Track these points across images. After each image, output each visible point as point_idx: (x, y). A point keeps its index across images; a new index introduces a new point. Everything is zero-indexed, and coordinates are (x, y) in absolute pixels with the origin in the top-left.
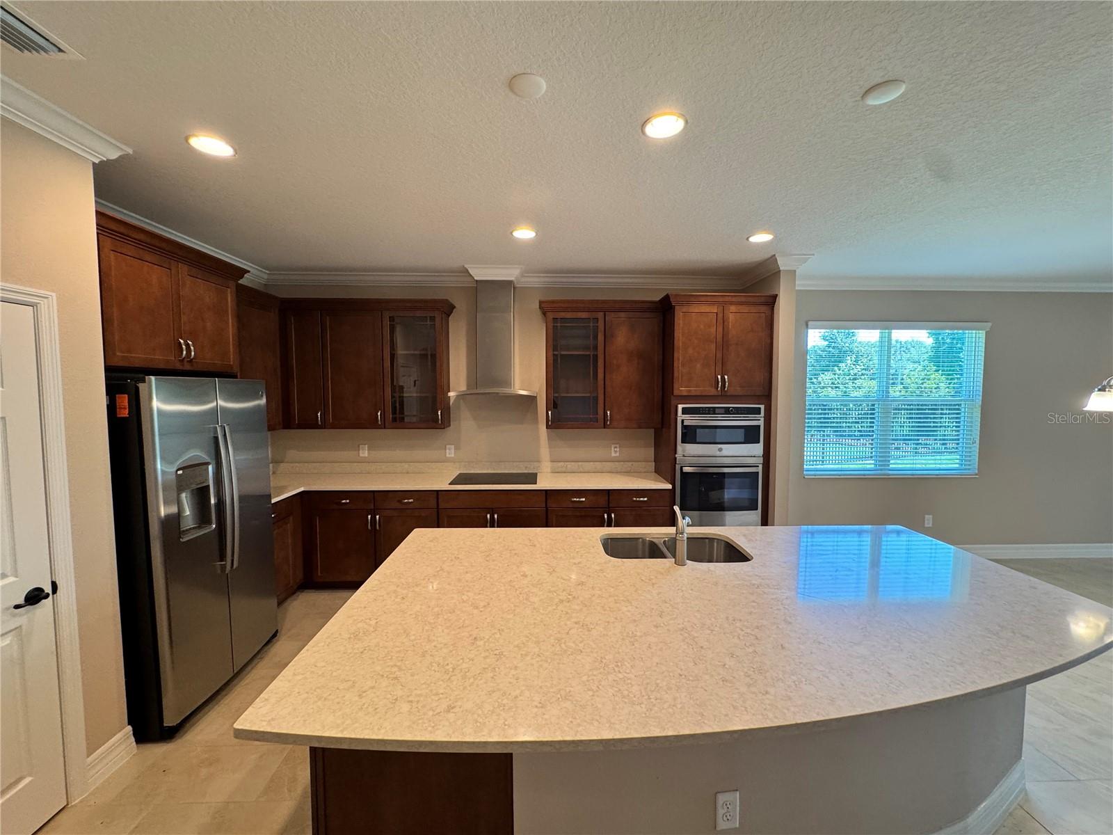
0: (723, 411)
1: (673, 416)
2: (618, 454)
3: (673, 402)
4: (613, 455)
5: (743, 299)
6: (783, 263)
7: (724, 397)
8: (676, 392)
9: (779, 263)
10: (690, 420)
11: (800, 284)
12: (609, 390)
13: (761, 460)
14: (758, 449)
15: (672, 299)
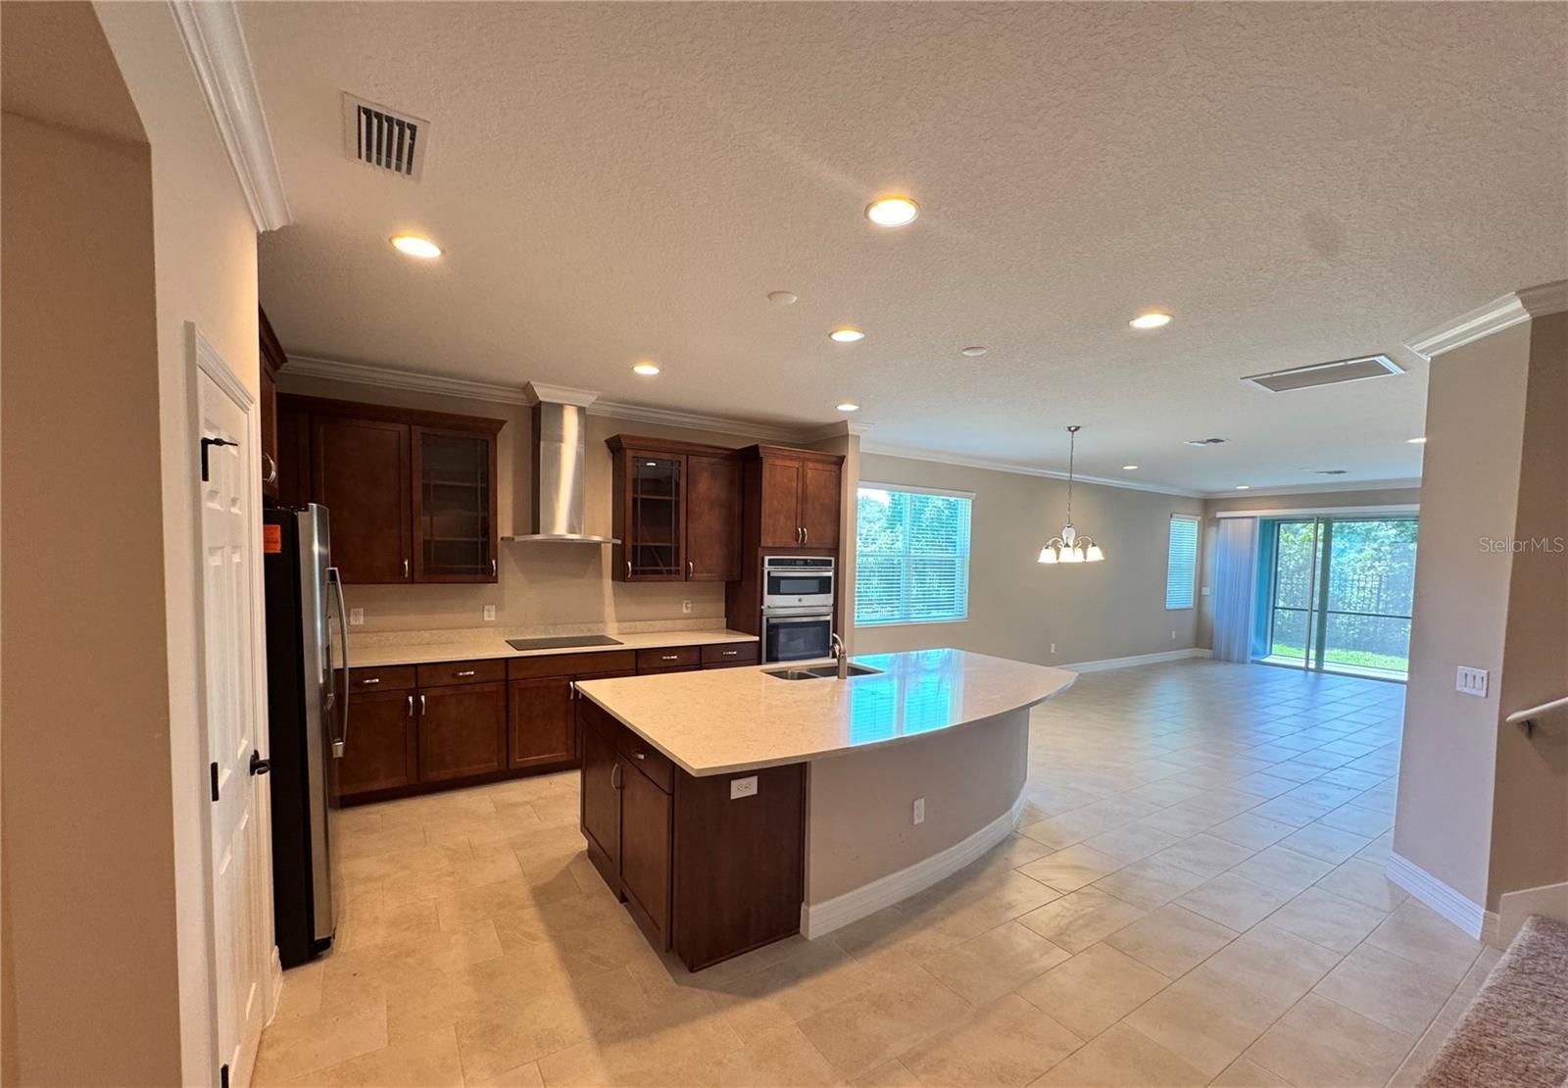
0: (802, 562)
1: (759, 566)
2: (689, 611)
3: (760, 554)
4: (685, 611)
5: (818, 457)
6: (852, 428)
7: (803, 549)
8: (763, 544)
9: (849, 427)
10: (779, 572)
11: (864, 447)
12: (691, 539)
13: (831, 609)
14: (828, 599)
15: (760, 450)
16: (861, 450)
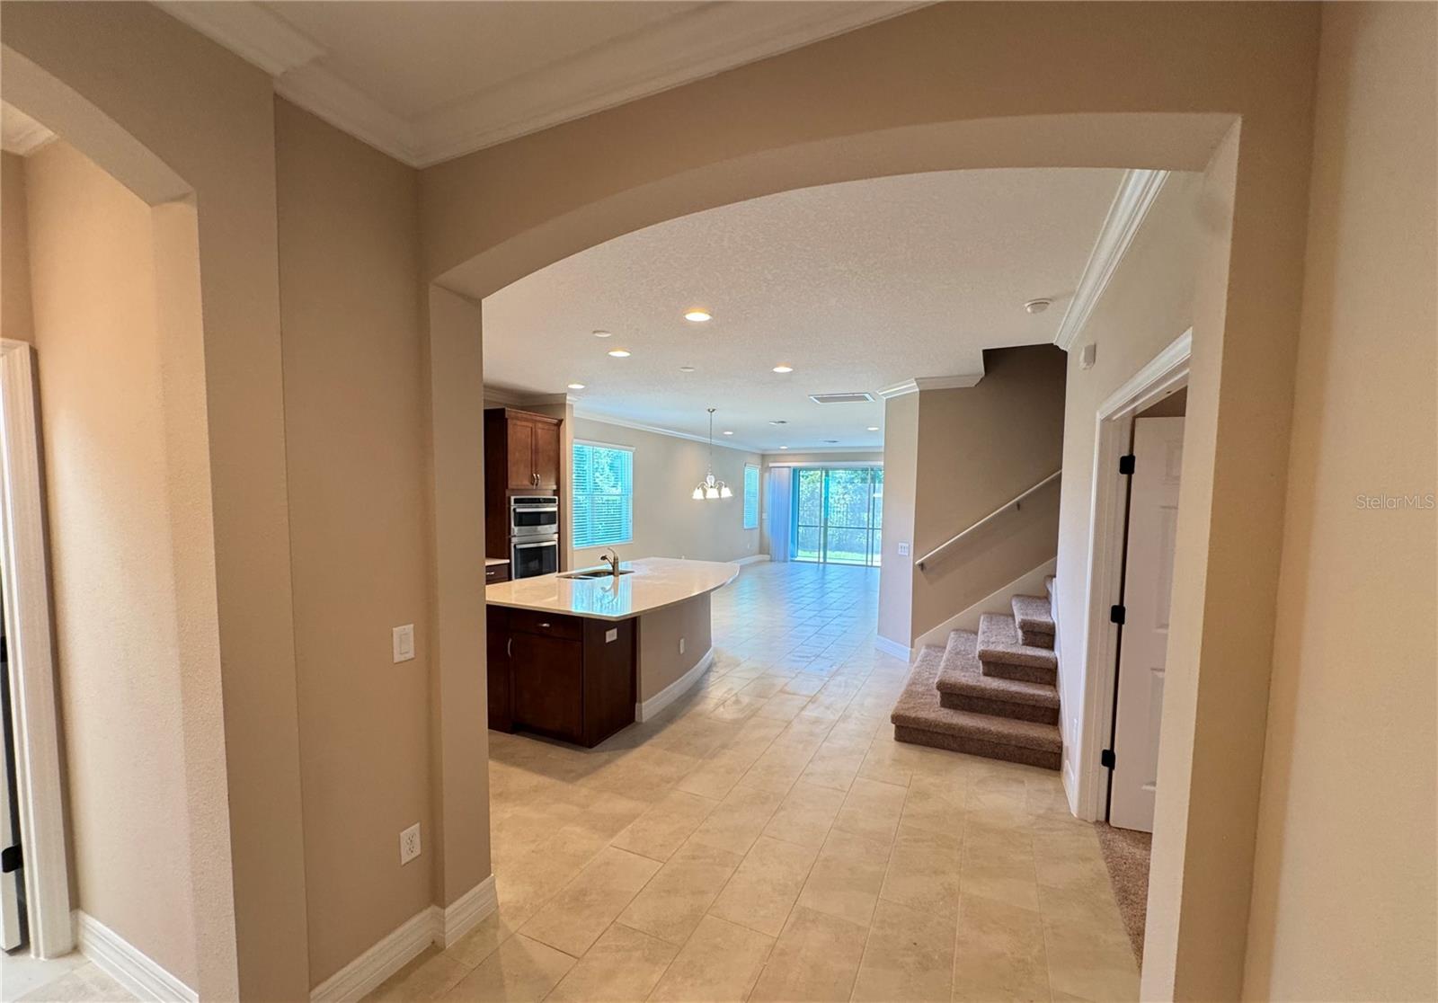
1: (507, 506)
3: (507, 493)
5: (545, 419)
6: (570, 401)
7: (537, 490)
8: (510, 486)
9: (568, 398)
10: (519, 508)
13: (557, 536)
14: (555, 528)
15: (506, 413)
16: (574, 415)
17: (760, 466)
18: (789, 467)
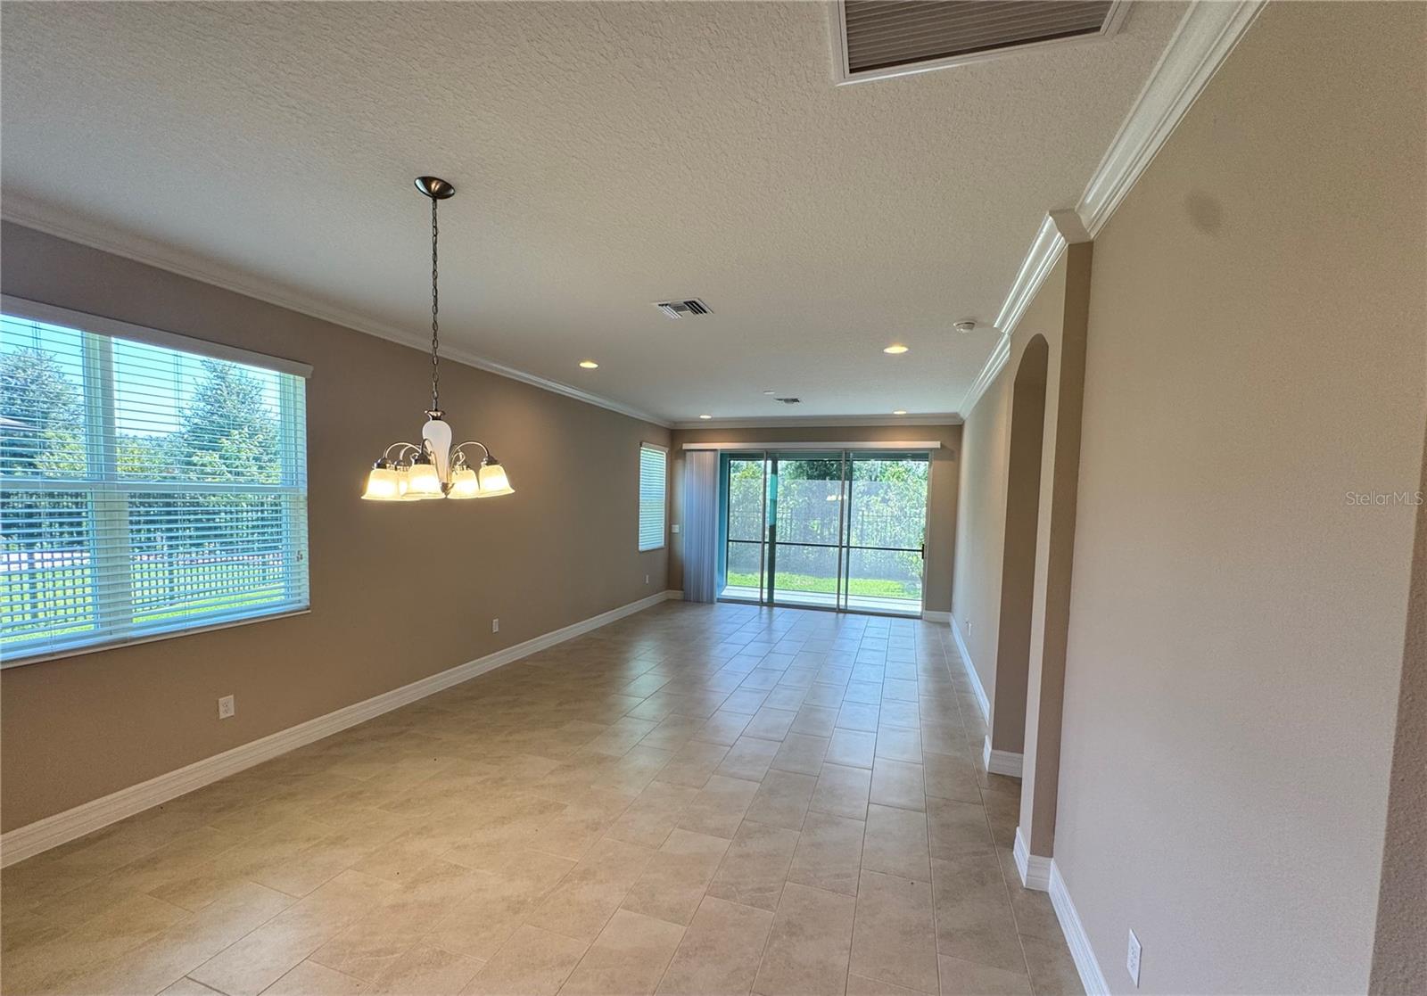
17: (667, 450)
18: (715, 450)
